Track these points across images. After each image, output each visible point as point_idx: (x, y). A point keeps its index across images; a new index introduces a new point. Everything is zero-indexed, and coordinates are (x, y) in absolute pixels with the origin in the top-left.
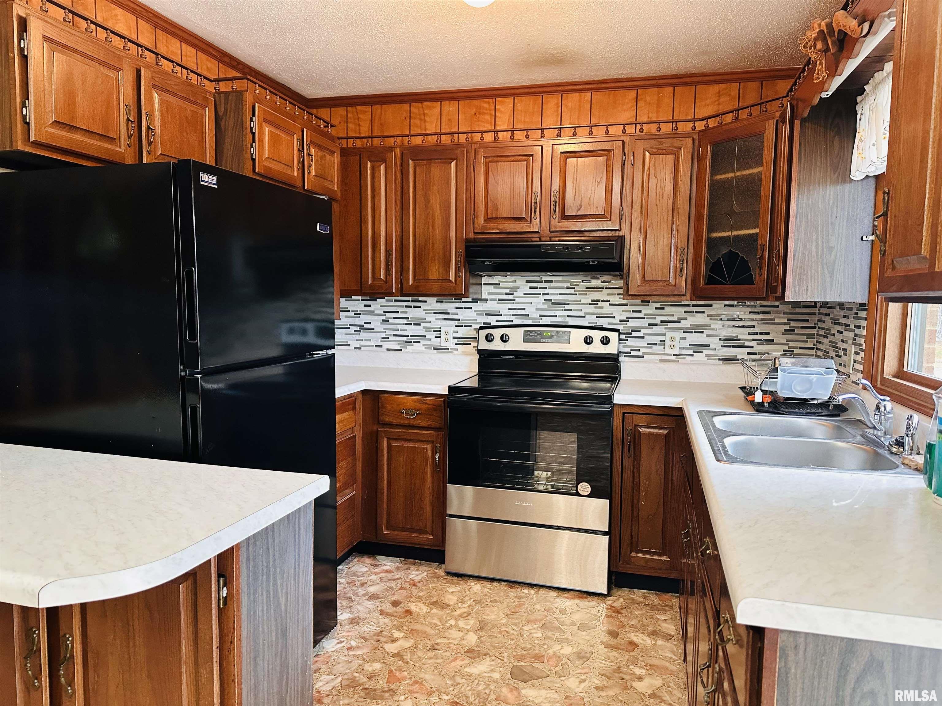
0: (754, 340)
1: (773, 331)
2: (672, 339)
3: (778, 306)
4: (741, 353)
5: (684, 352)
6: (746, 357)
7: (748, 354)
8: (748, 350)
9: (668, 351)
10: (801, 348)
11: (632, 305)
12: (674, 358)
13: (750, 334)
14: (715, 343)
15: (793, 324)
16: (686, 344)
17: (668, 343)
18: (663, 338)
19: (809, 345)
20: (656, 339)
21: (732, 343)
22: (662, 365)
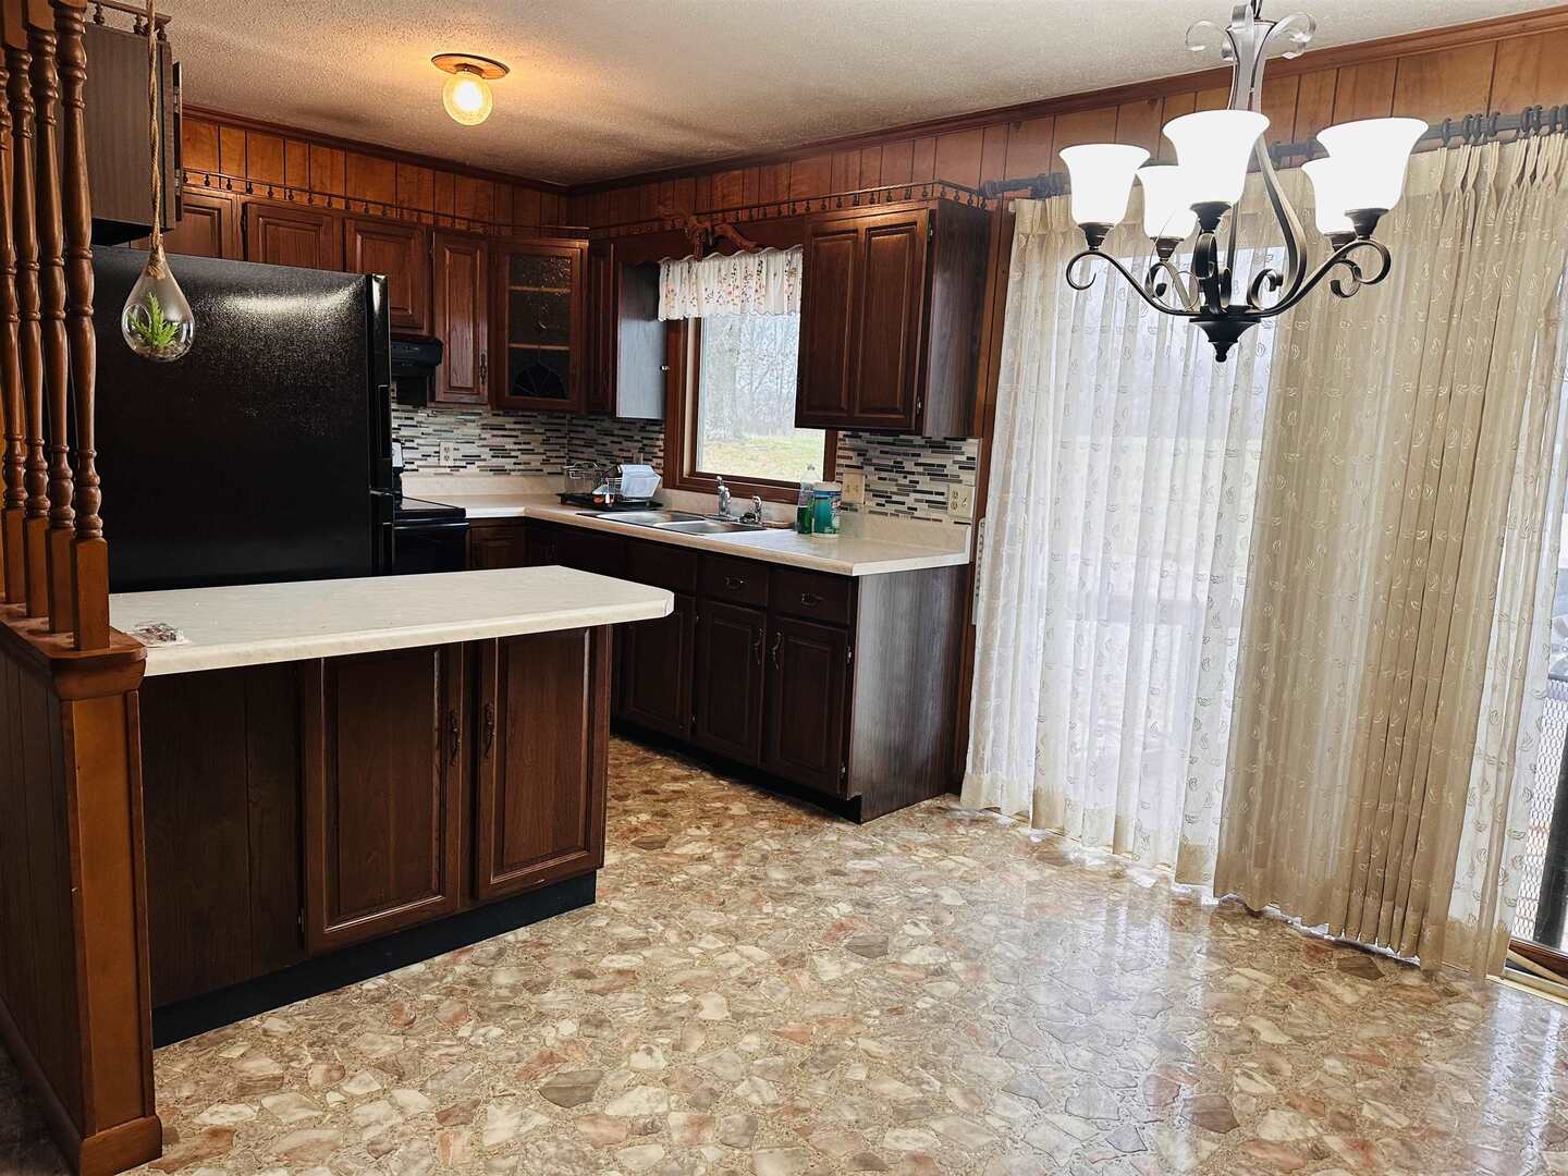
0: (519, 450)
1: (534, 441)
2: (446, 450)
3: (535, 417)
4: (508, 463)
5: (458, 463)
6: (513, 467)
7: (515, 464)
8: (514, 460)
9: (443, 463)
10: (556, 457)
11: (403, 411)
12: (448, 470)
13: (515, 443)
14: (486, 453)
15: (549, 434)
16: (459, 455)
17: (443, 454)
18: (437, 449)
19: (562, 454)
20: (430, 450)
21: (501, 453)
22: (436, 479)
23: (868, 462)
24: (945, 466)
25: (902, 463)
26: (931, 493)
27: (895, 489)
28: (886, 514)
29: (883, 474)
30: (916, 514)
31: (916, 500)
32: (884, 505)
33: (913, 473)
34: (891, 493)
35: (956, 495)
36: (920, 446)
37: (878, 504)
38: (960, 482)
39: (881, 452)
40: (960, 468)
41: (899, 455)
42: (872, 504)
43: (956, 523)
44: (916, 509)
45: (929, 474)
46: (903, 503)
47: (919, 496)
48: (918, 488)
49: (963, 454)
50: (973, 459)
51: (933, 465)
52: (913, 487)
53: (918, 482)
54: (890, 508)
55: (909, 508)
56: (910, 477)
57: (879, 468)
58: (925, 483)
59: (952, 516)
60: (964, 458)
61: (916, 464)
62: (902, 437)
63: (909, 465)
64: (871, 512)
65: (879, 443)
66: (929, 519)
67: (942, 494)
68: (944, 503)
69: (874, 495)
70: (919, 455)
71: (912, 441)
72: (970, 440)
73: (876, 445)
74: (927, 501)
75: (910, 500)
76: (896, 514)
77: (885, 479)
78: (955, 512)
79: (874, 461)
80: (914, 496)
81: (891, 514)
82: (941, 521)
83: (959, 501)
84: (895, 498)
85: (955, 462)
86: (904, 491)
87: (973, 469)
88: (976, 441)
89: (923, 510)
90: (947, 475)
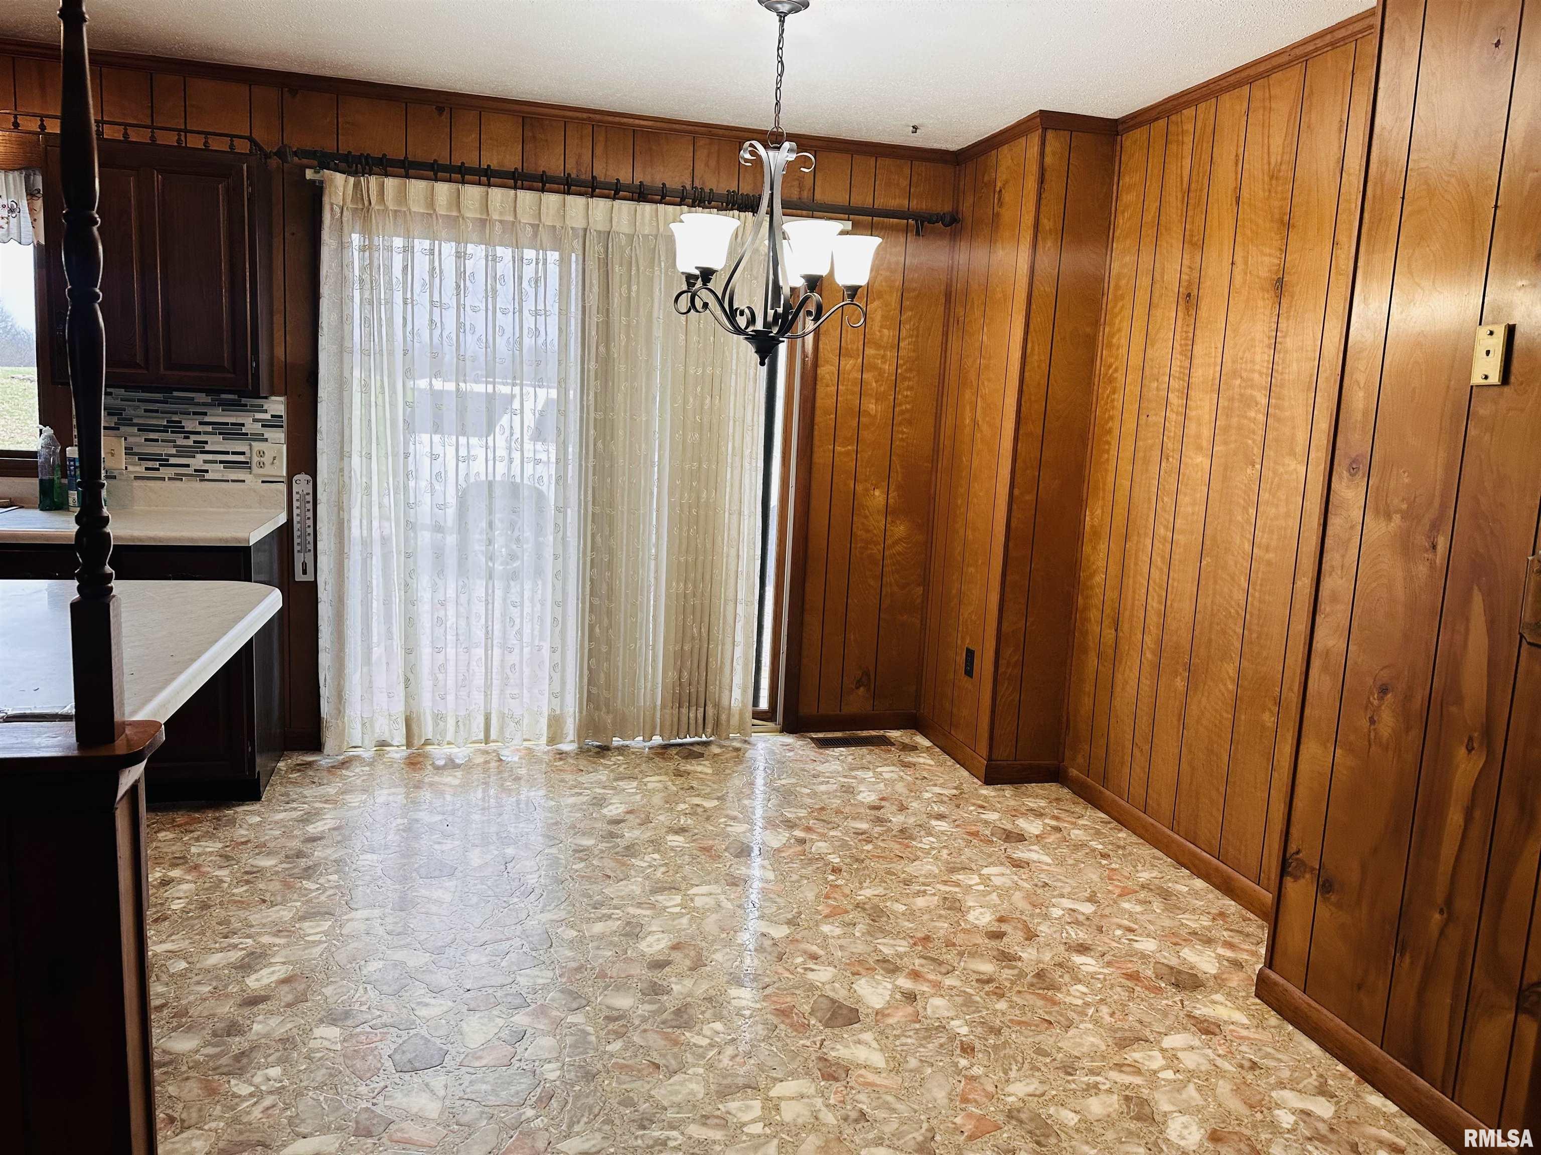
23: (129, 422)
24: (243, 425)
25: (180, 422)
26: (227, 453)
27: (174, 451)
28: (163, 479)
29: (152, 436)
30: (207, 476)
31: (205, 462)
32: (158, 469)
33: (199, 433)
34: (166, 455)
35: (261, 454)
36: (204, 404)
37: (147, 469)
38: (266, 440)
39: (146, 411)
40: (263, 426)
41: (176, 413)
42: (140, 469)
43: (263, 482)
44: (207, 471)
45: (220, 434)
46: (188, 466)
47: (210, 457)
48: (207, 449)
49: (266, 411)
50: (281, 417)
51: (227, 424)
52: (200, 448)
53: (206, 443)
54: (165, 472)
55: (196, 471)
56: (193, 438)
57: (143, 429)
58: (216, 442)
59: (259, 476)
60: (267, 416)
61: (200, 423)
62: (175, 394)
63: (190, 424)
64: (136, 478)
65: (139, 400)
66: (228, 481)
67: (243, 453)
68: (247, 463)
69: (140, 459)
70: (205, 414)
71: (193, 399)
72: (273, 398)
73: (137, 403)
74: (221, 462)
75: (198, 461)
76: (178, 478)
77: (157, 440)
78: (261, 471)
79: (135, 421)
80: (201, 457)
81: (170, 479)
82: (244, 481)
83: (267, 459)
84: (172, 461)
85: (255, 420)
86: (188, 452)
87: (282, 427)
88: (282, 399)
89: (217, 470)
90: (247, 434)
